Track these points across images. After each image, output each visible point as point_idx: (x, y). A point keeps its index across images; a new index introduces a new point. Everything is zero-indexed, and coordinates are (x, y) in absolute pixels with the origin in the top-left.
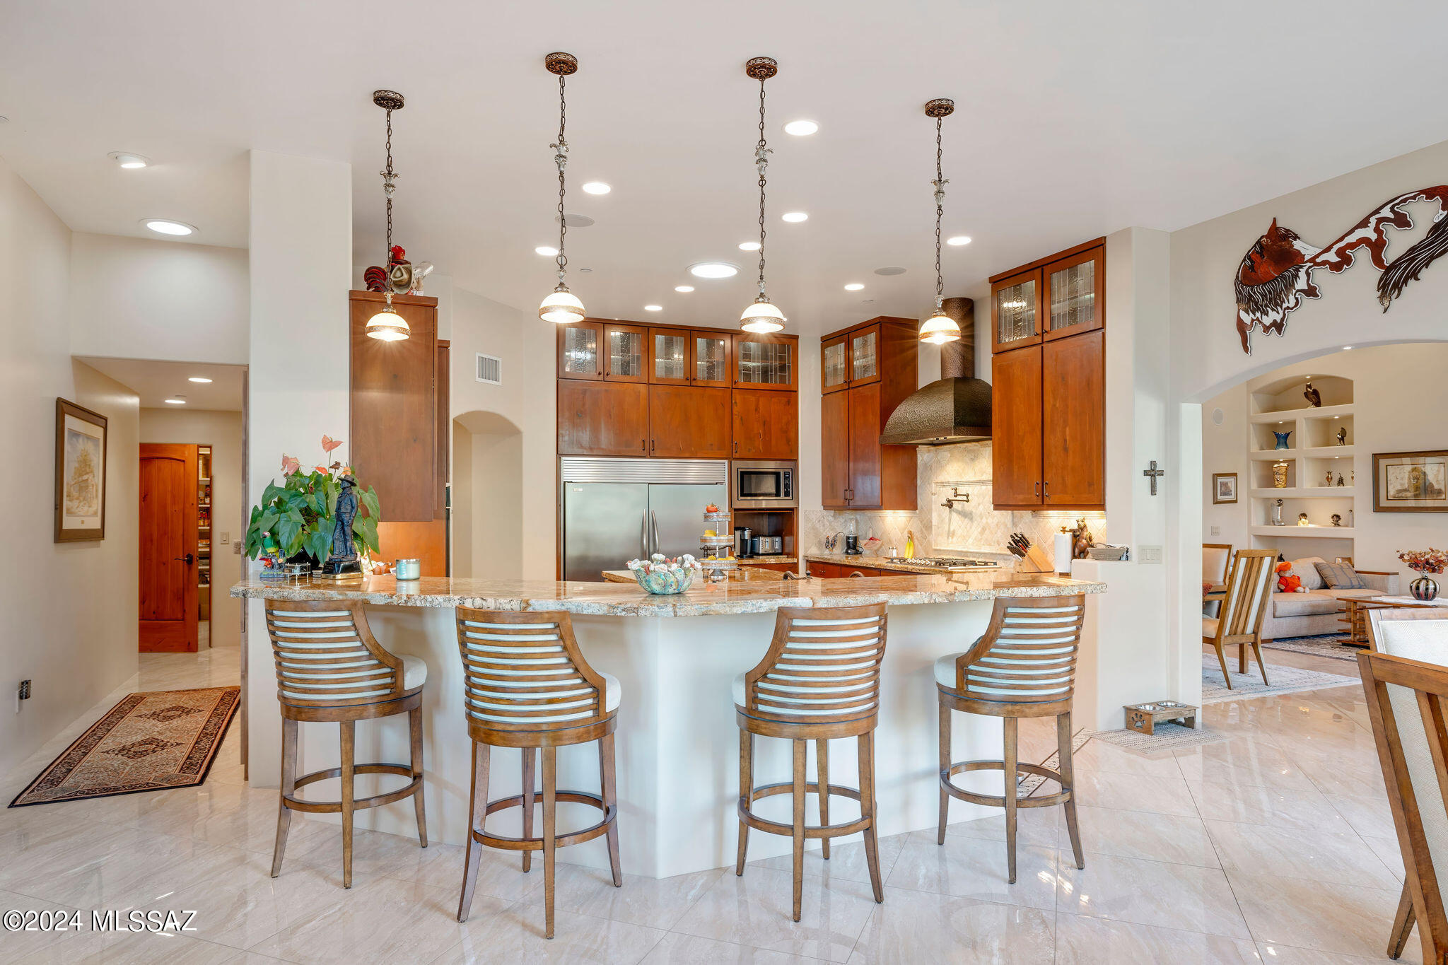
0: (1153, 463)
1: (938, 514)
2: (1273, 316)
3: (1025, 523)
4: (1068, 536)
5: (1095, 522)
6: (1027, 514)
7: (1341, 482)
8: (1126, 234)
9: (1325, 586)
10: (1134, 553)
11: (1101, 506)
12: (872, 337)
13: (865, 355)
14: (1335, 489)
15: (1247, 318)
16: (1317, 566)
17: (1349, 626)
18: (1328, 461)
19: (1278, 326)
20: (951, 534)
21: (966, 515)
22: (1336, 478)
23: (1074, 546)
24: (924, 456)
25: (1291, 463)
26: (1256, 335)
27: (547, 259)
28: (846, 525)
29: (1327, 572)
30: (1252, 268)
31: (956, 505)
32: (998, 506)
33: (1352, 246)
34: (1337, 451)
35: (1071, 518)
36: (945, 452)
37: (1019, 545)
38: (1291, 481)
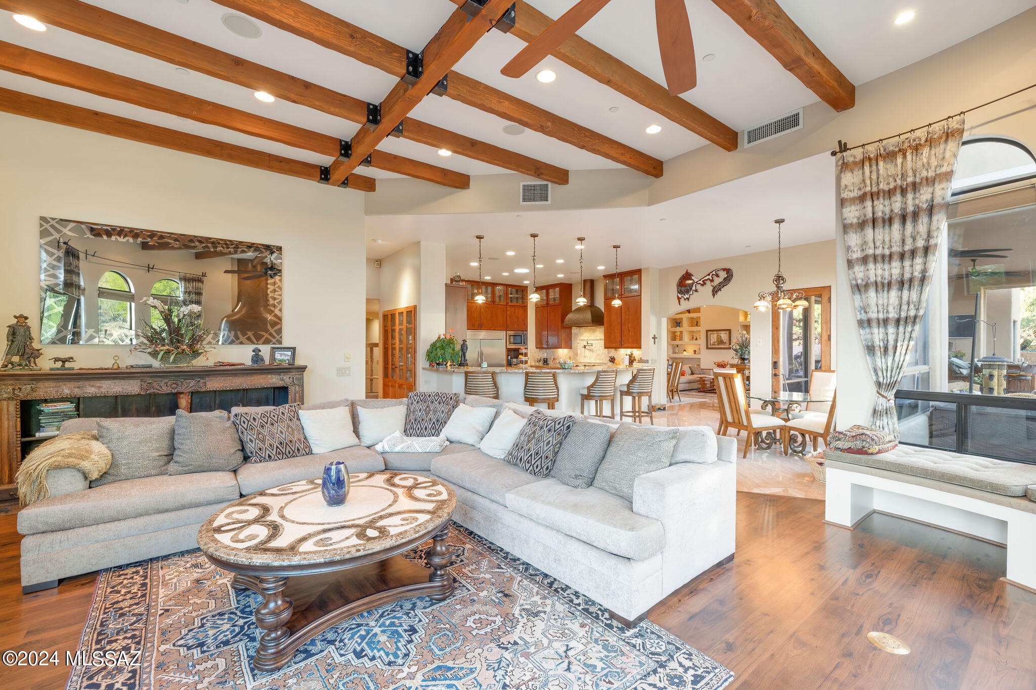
0: (655, 335)
1: (580, 350)
2: (687, 296)
3: (612, 353)
4: (628, 356)
5: (636, 352)
6: (613, 350)
7: (696, 339)
8: (648, 269)
9: (692, 374)
10: (650, 361)
11: (640, 348)
12: (557, 289)
13: (555, 294)
14: (694, 341)
15: (680, 296)
16: (690, 367)
17: (700, 386)
18: (693, 332)
19: (688, 299)
20: (585, 357)
21: (591, 351)
22: (695, 338)
23: (630, 359)
24: (574, 330)
25: (681, 332)
26: (682, 301)
27: (475, 266)
28: (544, 354)
29: (693, 369)
30: (681, 282)
31: (587, 347)
32: (605, 348)
33: (706, 280)
34: (695, 329)
35: (629, 351)
36: (583, 329)
37: (612, 360)
38: (681, 339)
